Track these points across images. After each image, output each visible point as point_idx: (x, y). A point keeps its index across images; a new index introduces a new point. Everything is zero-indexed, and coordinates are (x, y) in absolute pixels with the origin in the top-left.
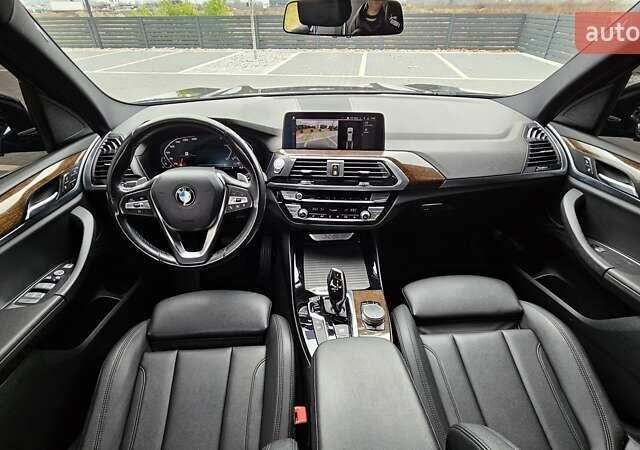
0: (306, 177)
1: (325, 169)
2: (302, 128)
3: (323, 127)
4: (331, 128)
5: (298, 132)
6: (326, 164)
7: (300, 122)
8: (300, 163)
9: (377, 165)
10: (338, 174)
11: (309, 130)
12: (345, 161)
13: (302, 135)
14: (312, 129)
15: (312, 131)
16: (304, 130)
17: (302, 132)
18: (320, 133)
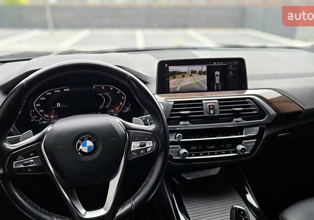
0: (185, 118)
1: (202, 109)
2: (175, 74)
3: (193, 72)
4: (201, 73)
5: (171, 78)
6: (202, 105)
7: (172, 69)
9: (246, 102)
10: (214, 113)
11: (180, 76)
12: (219, 100)
13: (174, 80)
14: (183, 74)
15: (183, 76)
16: (176, 76)
17: (174, 78)
18: (191, 78)
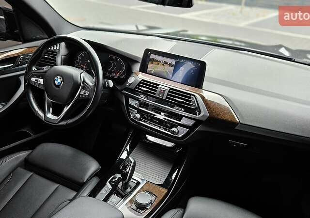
0: (144, 93)
1: (156, 91)
2: (153, 60)
3: (165, 63)
4: (170, 65)
5: (150, 63)
6: (157, 88)
7: (152, 56)
8: (143, 82)
9: (190, 98)
10: (162, 97)
11: (156, 63)
12: (171, 89)
13: (152, 65)
14: (159, 62)
15: (158, 64)
16: (154, 62)
17: (152, 63)
18: (163, 66)
